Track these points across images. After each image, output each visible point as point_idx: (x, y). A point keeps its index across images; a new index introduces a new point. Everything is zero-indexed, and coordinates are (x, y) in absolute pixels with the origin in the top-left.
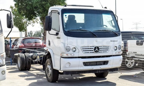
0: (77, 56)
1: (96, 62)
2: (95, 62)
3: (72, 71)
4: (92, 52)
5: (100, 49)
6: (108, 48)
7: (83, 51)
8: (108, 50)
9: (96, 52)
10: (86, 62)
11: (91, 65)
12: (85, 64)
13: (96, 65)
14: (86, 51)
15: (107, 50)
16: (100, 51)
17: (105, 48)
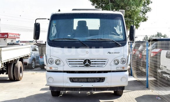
0: (62, 70)
1: (87, 78)
2: (85, 78)
3: (59, 87)
4: (82, 66)
5: (92, 63)
6: (105, 62)
7: (70, 64)
8: (105, 64)
9: (87, 66)
10: (73, 78)
11: (80, 82)
12: (72, 80)
13: (87, 82)
14: (73, 64)
15: (103, 64)
16: (92, 65)
17: (100, 62)
